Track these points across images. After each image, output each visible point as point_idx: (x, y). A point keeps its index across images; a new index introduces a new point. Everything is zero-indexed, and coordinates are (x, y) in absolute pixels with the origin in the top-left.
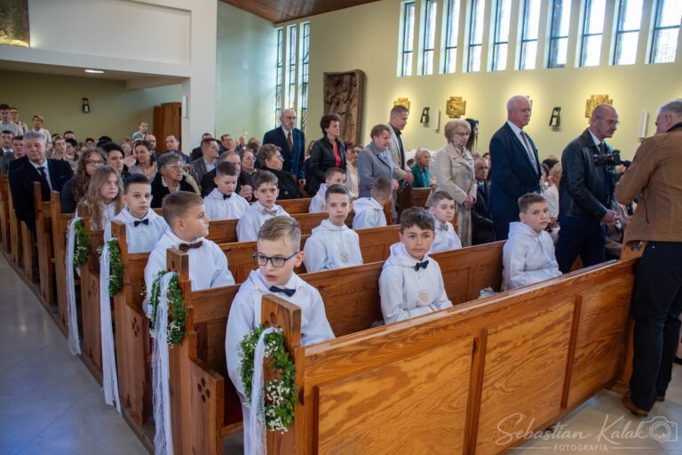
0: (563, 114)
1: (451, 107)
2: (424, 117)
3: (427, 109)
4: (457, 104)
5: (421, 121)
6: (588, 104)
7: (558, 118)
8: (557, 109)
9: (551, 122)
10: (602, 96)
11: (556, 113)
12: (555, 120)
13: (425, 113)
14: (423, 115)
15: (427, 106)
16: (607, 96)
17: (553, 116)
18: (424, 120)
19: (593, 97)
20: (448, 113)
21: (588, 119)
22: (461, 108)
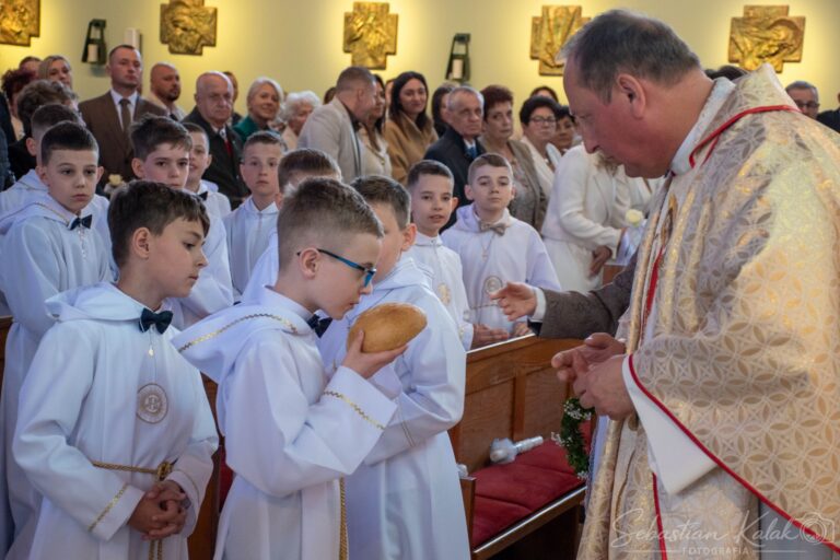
0: (476, 51)
1: (176, 24)
2: (93, 49)
3: (99, 24)
4: (190, 16)
5: (85, 58)
6: (537, 26)
7: (465, 59)
8: (462, 39)
9: (450, 69)
10: (567, 8)
11: (460, 49)
12: (457, 64)
13: (96, 34)
14: (89, 41)
15: (100, 17)
16: (579, 10)
17: (453, 57)
18: (93, 56)
19: (546, 9)
20: (165, 38)
21: (536, 63)
22: (205, 28)
